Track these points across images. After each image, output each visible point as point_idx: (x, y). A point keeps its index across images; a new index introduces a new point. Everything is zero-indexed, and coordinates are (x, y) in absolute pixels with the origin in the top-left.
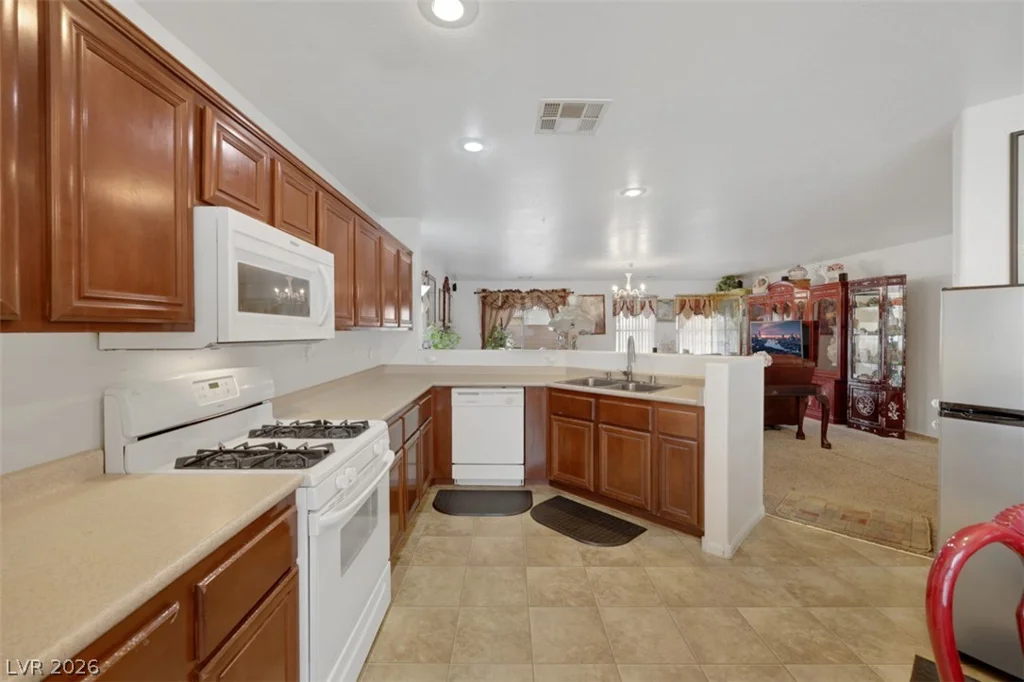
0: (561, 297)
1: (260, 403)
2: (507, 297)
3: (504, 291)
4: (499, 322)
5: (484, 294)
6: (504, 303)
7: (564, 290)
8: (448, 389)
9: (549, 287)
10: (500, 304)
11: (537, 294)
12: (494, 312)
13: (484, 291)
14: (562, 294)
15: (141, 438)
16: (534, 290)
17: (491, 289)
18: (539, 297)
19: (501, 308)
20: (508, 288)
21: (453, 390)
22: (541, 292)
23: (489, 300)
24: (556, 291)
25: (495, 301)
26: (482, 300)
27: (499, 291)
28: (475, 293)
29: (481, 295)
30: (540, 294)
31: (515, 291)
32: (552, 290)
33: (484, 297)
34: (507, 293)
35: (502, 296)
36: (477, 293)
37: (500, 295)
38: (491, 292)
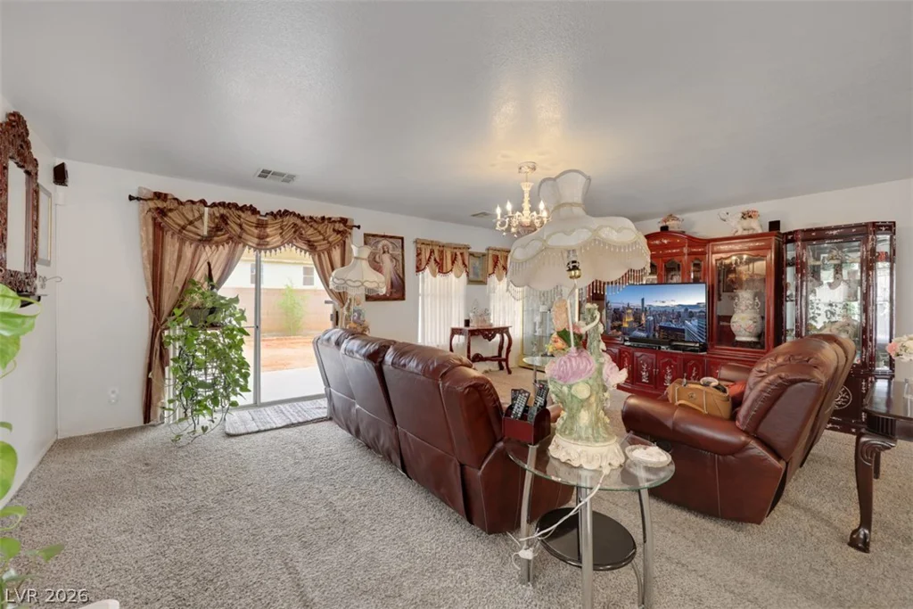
0: (338, 232)
2: (223, 218)
3: (214, 205)
5: (160, 204)
7: (344, 221)
9: (318, 212)
10: (204, 232)
11: (291, 219)
12: (188, 250)
13: (159, 196)
14: (340, 227)
16: (286, 213)
17: (180, 195)
18: (296, 227)
19: (206, 240)
20: (227, 200)
22: (302, 218)
23: (175, 219)
24: (330, 220)
25: (191, 223)
26: (154, 219)
27: (203, 202)
28: (131, 198)
29: (152, 204)
30: (299, 222)
31: (243, 209)
32: (323, 218)
33: (162, 212)
34: (223, 211)
35: (212, 216)
36: (138, 199)
37: (206, 212)
38: (179, 202)
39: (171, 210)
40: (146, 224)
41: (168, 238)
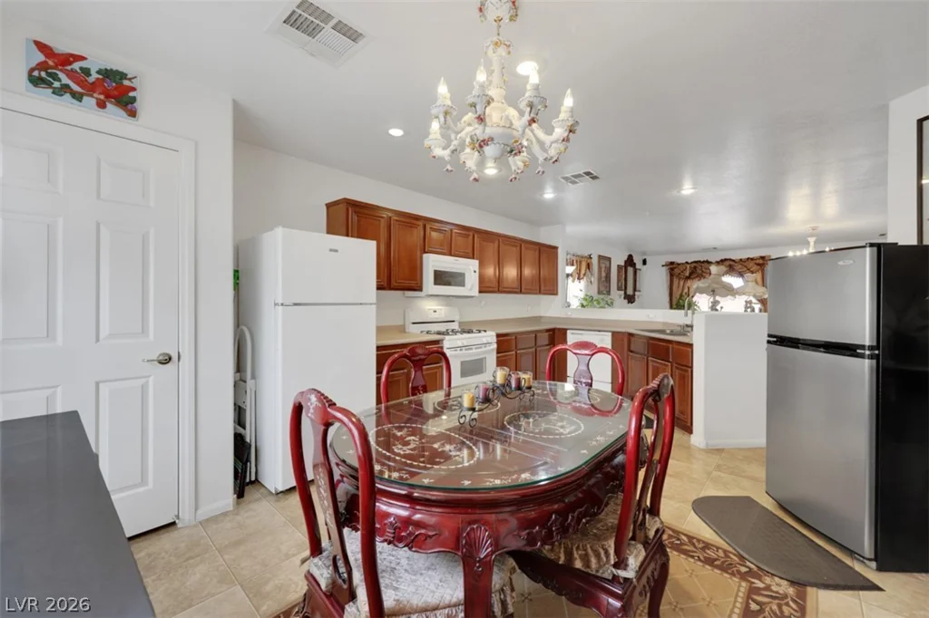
0: (758, 264)
1: (454, 321)
2: (695, 268)
3: (692, 263)
4: (686, 290)
5: (672, 266)
6: (691, 274)
7: (763, 258)
8: (565, 330)
9: (744, 256)
10: (687, 274)
11: (727, 263)
12: (682, 283)
13: (672, 263)
14: (761, 261)
15: (413, 323)
16: (726, 260)
17: (679, 262)
18: (730, 266)
19: (688, 278)
20: (696, 260)
21: (568, 331)
22: (734, 261)
23: (677, 271)
24: (752, 259)
25: (682, 272)
26: (670, 272)
27: (687, 263)
28: (663, 266)
29: (669, 267)
30: (732, 263)
31: (704, 262)
32: (748, 259)
33: (672, 269)
34: (695, 264)
35: (690, 267)
36: (665, 266)
37: (688, 266)
38: (679, 264)
39: (675, 268)
40: (668, 274)
41: (675, 279)
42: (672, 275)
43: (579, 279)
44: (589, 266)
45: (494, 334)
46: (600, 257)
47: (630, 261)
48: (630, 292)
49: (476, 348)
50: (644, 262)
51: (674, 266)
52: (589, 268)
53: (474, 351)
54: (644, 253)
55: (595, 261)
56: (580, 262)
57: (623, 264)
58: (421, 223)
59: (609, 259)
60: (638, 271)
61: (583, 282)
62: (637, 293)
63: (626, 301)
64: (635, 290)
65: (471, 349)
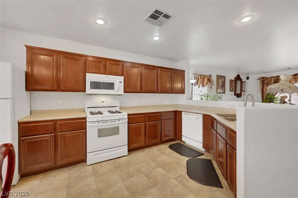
1: (117, 107)
2: (277, 79)
3: (275, 77)
6: (275, 82)
8: (181, 112)
13: (263, 78)
15: (88, 108)
21: (182, 112)
23: (266, 82)
25: (269, 82)
26: (262, 82)
27: (272, 77)
28: (258, 79)
29: (261, 80)
33: (263, 81)
36: (259, 79)
37: (273, 78)
38: (267, 78)
39: (265, 80)
40: (261, 83)
41: (265, 85)
42: (263, 84)
43: (203, 86)
44: (209, 80)
45: (126, 114)
46: (218, 76)
47: (238, 78)
48: (238, 92)
49: (110, 122)
50: (248, 78)
51: (265, 79)
52: (209, 81)
53: (109, 123)
54: (248, 74)
55: (214, 78)
56: (204, 78)
57: (233, 79)
58: (83, 58)
59: (224, 77)
60: (243, 83)
61: (206, 88)
62: (242, 93)
63: (236, 97)
64: (241, 91)
65: (108, 122)
